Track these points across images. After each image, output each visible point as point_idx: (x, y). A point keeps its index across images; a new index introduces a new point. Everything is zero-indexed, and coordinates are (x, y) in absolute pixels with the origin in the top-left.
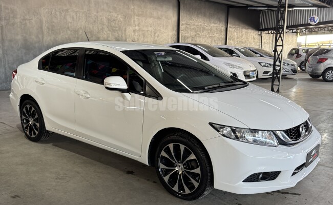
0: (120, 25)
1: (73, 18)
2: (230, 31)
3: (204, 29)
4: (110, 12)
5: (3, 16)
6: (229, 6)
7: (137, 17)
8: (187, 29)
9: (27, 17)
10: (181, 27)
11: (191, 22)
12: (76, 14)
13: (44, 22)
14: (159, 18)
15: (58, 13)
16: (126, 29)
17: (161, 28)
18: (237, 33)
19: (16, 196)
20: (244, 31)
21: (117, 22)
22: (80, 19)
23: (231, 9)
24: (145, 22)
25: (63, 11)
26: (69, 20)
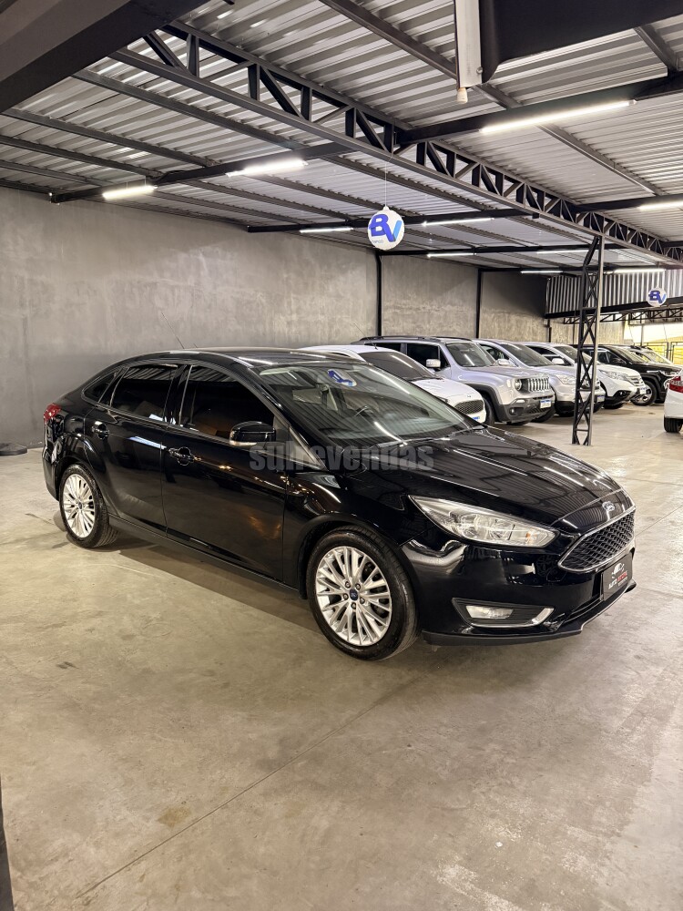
0: (260, 312)
1: (166, 299)
2: (484, 318)
3: (431, 316)
4: (241, 287)
5: (27, 300)
6: (482, 270)
7: (295, 296)
8: (396, 318)
9: (75, 299)
10: (385, 315)
11: (404, 302)
12: (173, 291)
13: (109, 309)
15: (135, 290)
16: (272, 319)
17: (344, 316)
18: (499, 323)
19: (66, 663)
20: (514, 318)
21: (254, 307)
22: (180, 302)
23: (485, 274)
25: (145, 286)
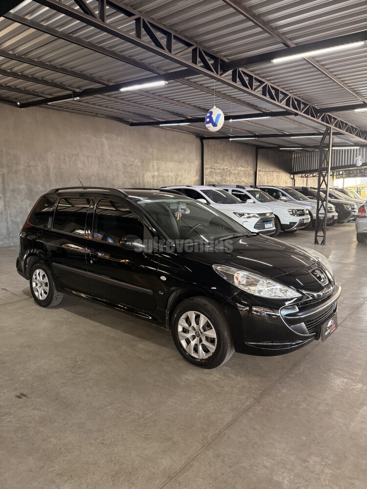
1: (84, 163)
2: (259, 175)
3: (230, 173)
4: (126, 156)
5: (5, 163)
6: (258, 148)
7: (156, 161)
9: (32, 163)
10: (206, 172)
11: (216, 165)
12: (88, 158)
13: (51, 168)
14: (181, 162)
18: (267, 177)
20: (275, 174)
21: (133, 167)
22: (92, 164)
23: (260, 150)
24: (165, 167)
26: (80, 165)
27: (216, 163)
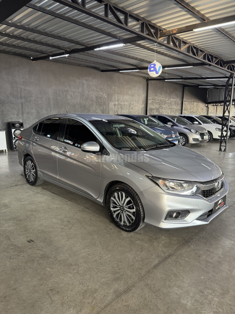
0: (105, 101)
2: (184, 104)
4: (98, 92)
5: (23, 96)
6: (184, 86)
7: (117, 95)
8: (153, 103)
10: (149, 102)
11: (156, 97)
12: (74, 93)
14: (133, 95)
15: (61, 93)
16: (109, 103)
17: (134, 102)
18: (190, 105)
19: (31, 240)
20: (195, 103)
23: (186, 88)
25: (64, 91)
26: (69, 97)
27: (156, 96)
